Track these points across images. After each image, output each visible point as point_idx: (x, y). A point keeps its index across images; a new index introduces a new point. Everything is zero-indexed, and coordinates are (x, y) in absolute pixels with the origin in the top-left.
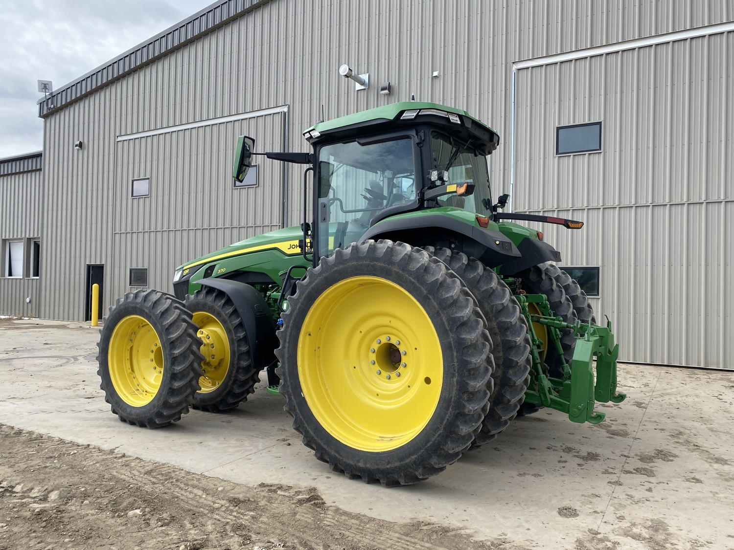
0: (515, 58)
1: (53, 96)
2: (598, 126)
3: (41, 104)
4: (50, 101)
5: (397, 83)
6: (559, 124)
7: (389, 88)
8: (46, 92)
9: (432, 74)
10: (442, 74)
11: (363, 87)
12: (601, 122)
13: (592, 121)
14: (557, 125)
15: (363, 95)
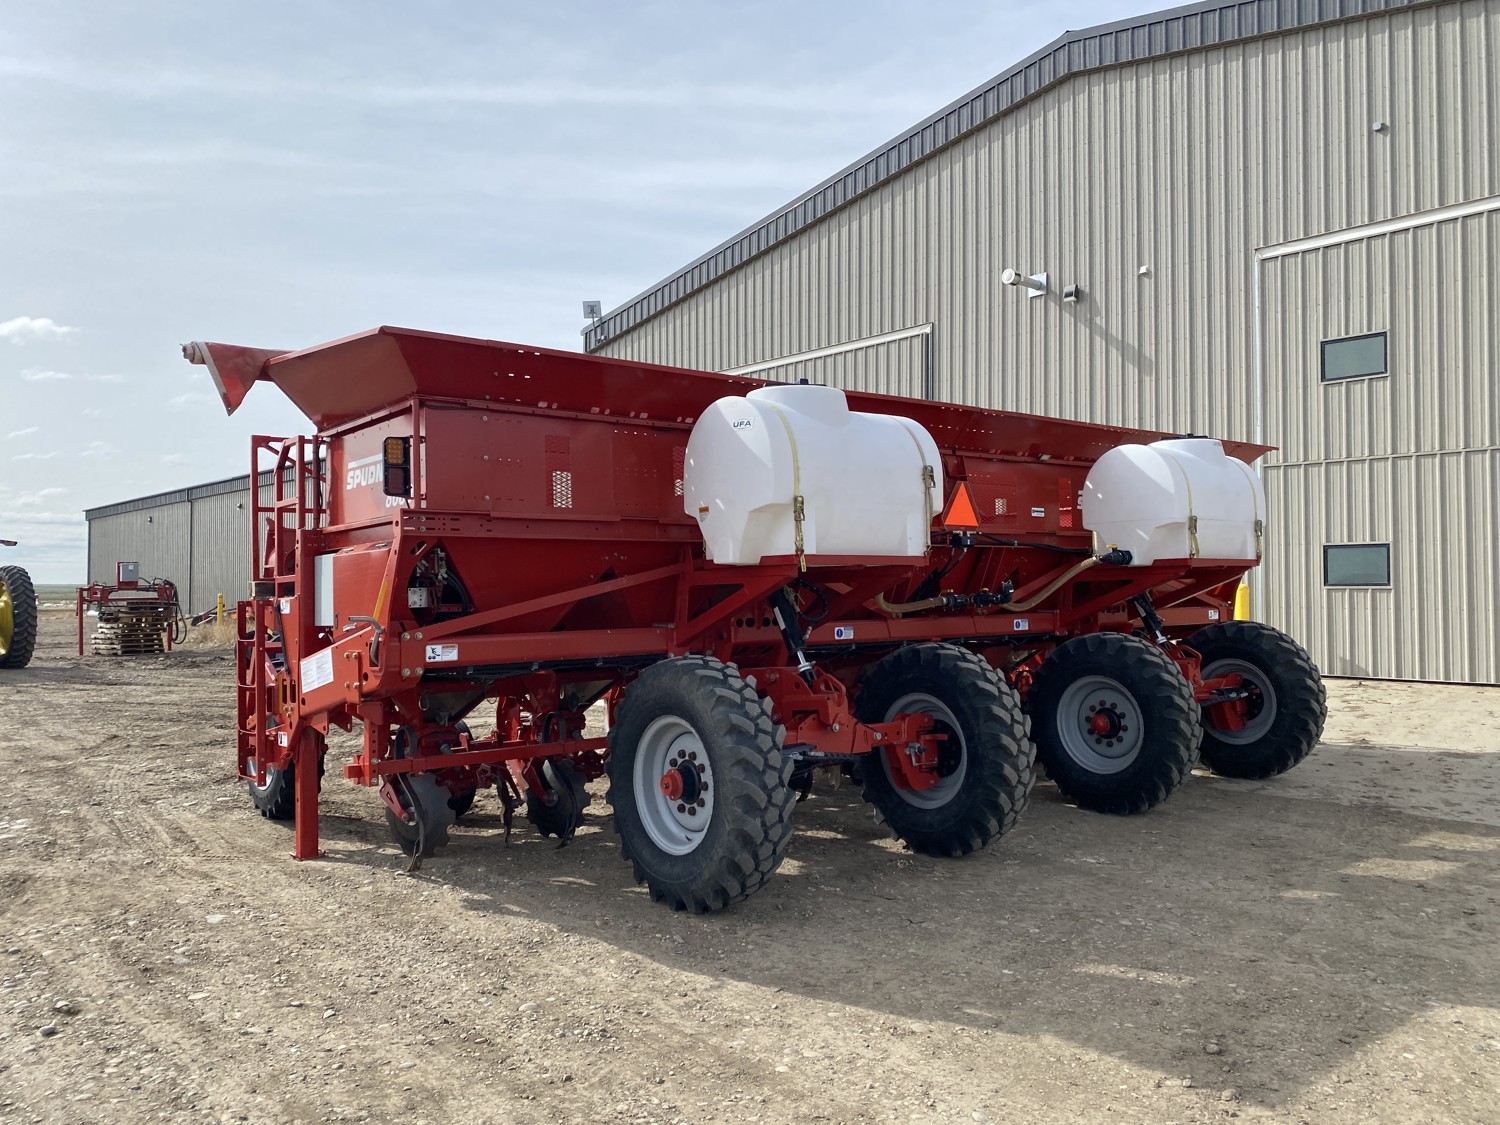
0: (1258, 244)
1: (602, 323)
2: (1382, 338)
3: (587, 336)
4: (599, 330)
5: (1088, 284)
6: (1325, 337)
7: (1077, 293)
8: (593, 318)
9: (1139, 269)
10: (1153, 270)
11: (1039, 293)
12: (1385, 333)
13: (1374, 332)
14: (1321, 339)
15: (1039, 305)
